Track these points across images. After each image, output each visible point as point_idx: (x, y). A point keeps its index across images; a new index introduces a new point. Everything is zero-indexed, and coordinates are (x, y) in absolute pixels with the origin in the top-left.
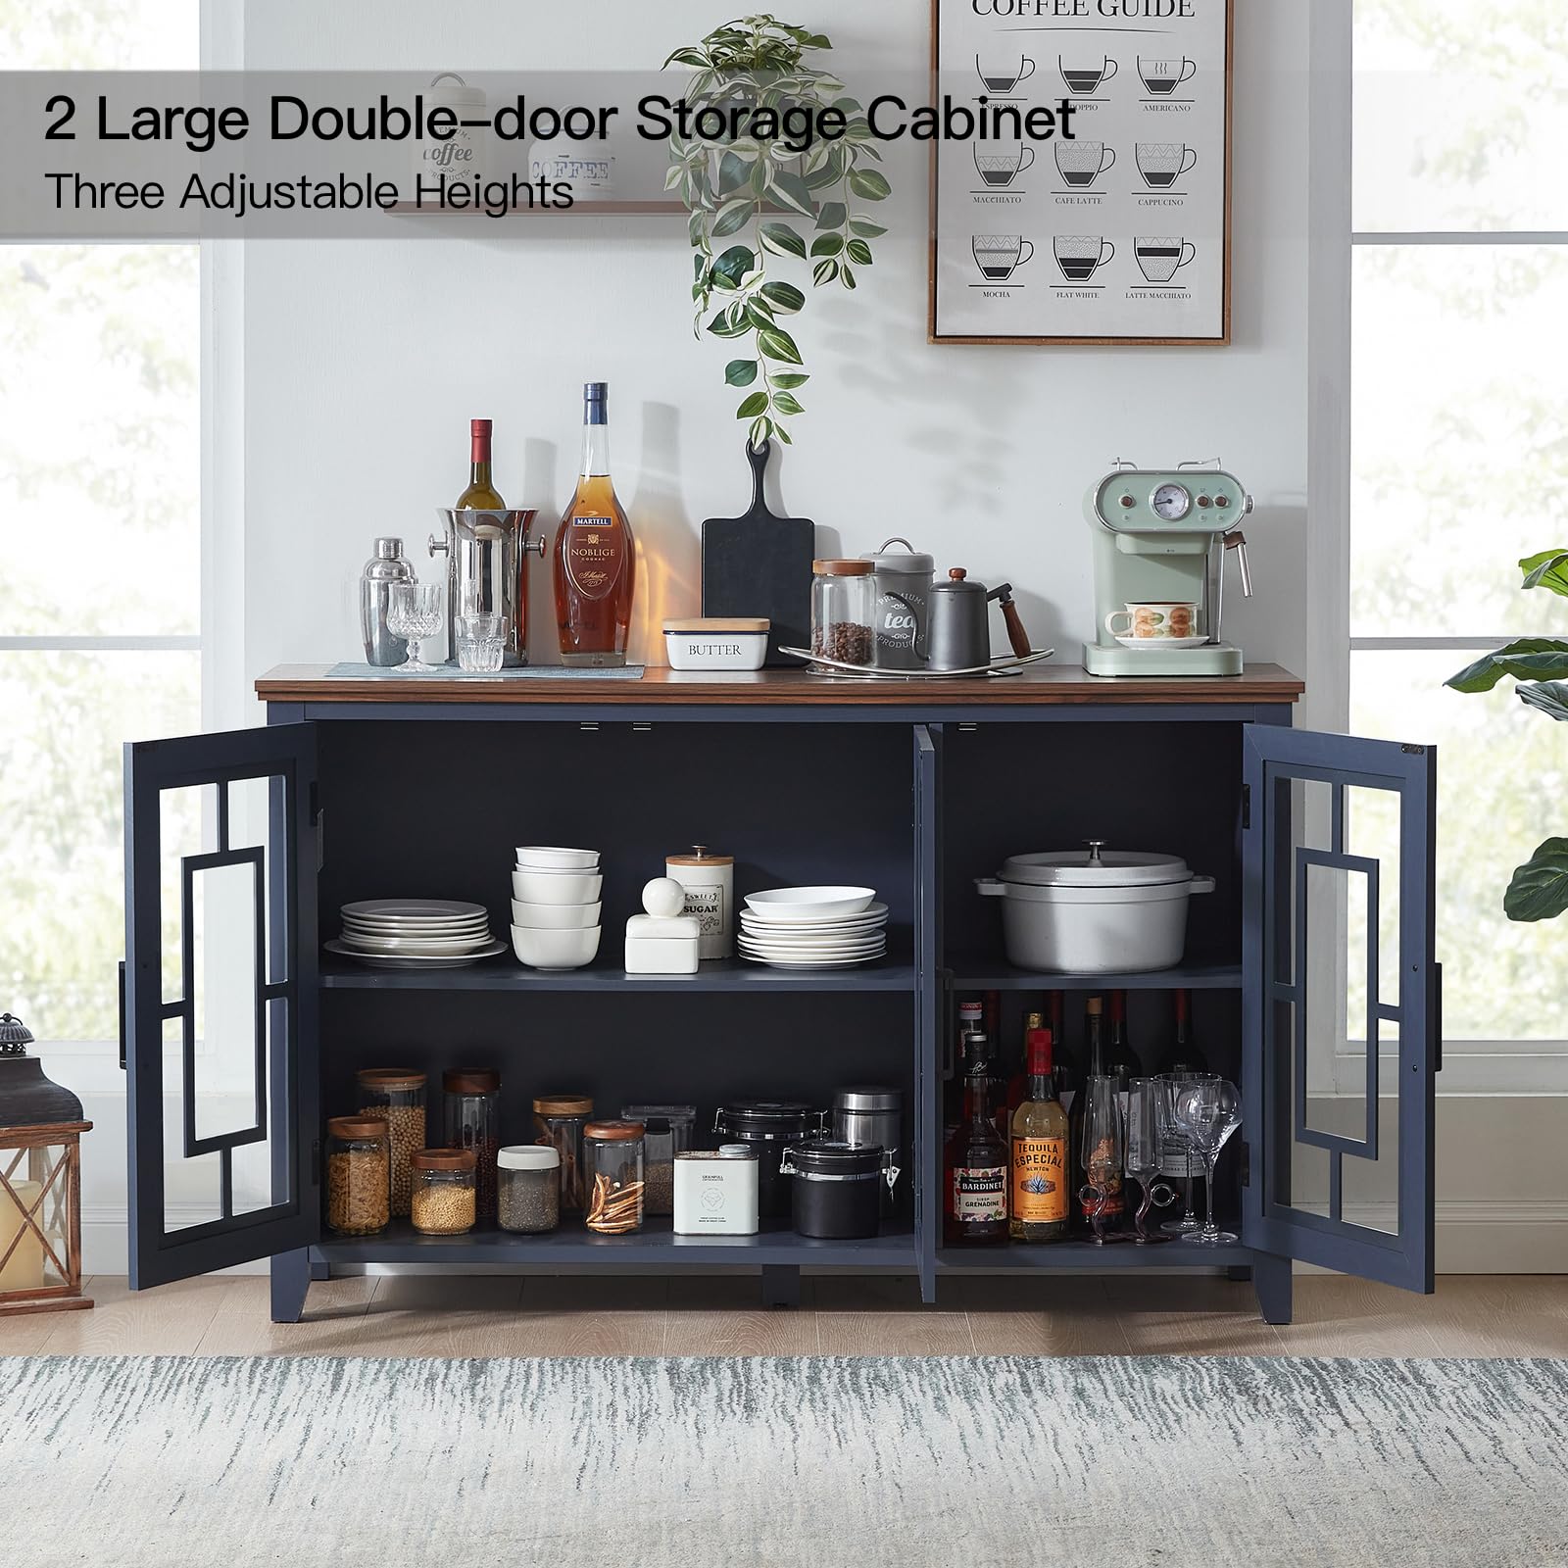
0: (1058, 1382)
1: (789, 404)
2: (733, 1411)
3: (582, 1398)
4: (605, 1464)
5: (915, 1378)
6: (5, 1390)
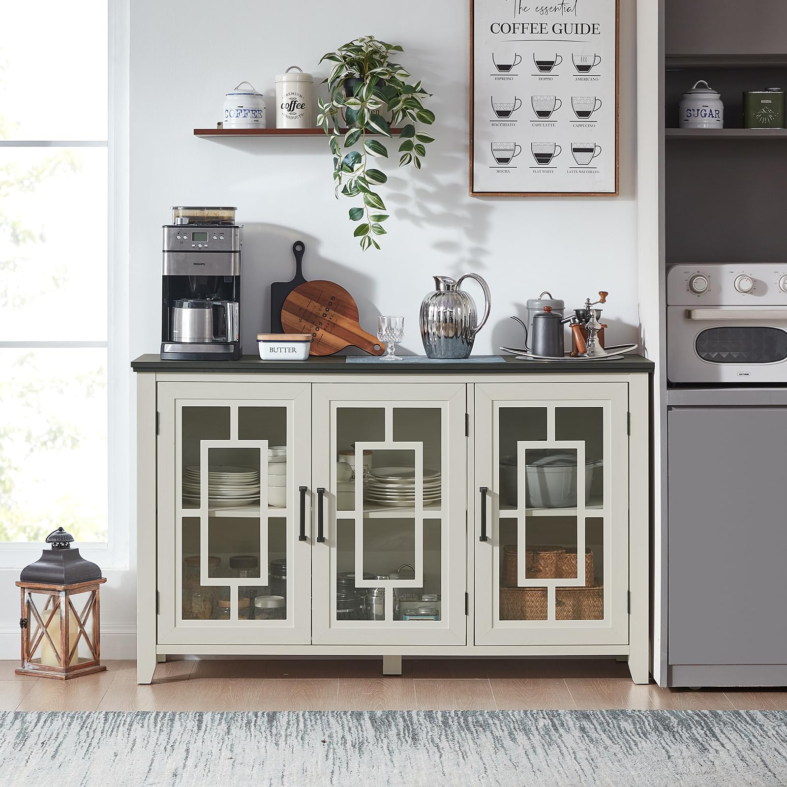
0: (571, 723)
1: (379, 230)
2: (406, 740)
4: (344, 770)
5: (497, 722)
6: (29, 730)
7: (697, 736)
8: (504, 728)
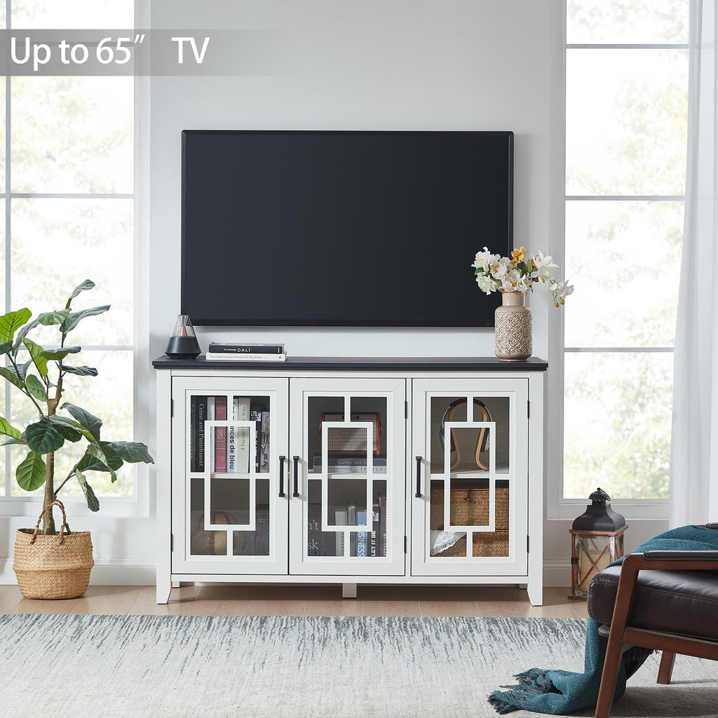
0: (482, 627)
2: (359, 638)
3: (302, 632)
4: (310, 658)
5: (428, 625)
6: (84, 628)
7: (575, 637)
8: (433, 629)
